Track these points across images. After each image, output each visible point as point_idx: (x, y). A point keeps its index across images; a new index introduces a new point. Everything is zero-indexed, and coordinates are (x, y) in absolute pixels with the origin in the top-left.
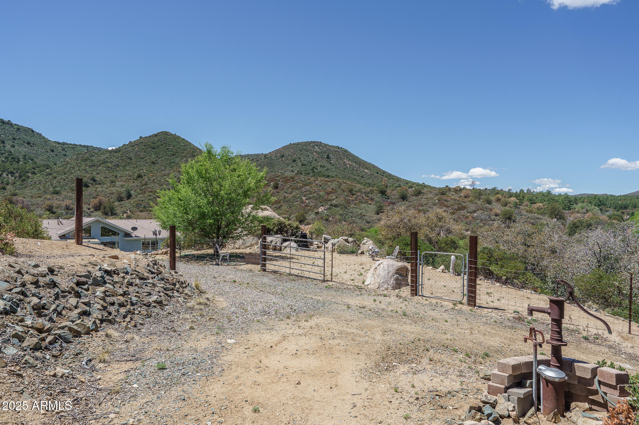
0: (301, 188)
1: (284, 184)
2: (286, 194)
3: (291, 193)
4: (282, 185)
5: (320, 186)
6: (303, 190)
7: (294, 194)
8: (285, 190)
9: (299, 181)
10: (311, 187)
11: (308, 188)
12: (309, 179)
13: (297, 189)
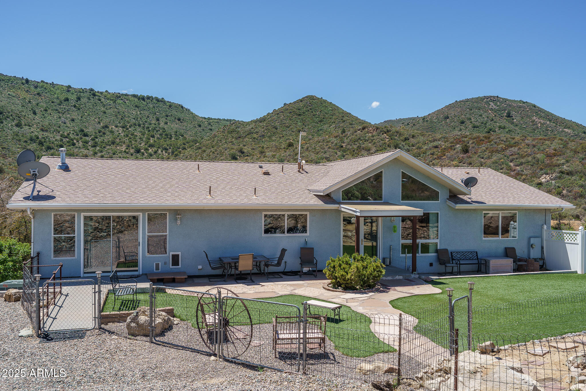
0: (503, 150)
1: (476, 147)
2: (482, 160)
3: (489, 158)
4: (473, 147)
5: (534, 146)
6: (508, 152)
7: (494, 158)
8: (479, 154)
9: (498, 141)
10: (520, 149)
11: (515, 149)
12: (514, 139)
13: (497, 151)
